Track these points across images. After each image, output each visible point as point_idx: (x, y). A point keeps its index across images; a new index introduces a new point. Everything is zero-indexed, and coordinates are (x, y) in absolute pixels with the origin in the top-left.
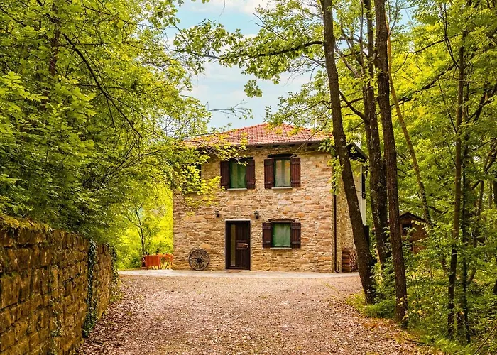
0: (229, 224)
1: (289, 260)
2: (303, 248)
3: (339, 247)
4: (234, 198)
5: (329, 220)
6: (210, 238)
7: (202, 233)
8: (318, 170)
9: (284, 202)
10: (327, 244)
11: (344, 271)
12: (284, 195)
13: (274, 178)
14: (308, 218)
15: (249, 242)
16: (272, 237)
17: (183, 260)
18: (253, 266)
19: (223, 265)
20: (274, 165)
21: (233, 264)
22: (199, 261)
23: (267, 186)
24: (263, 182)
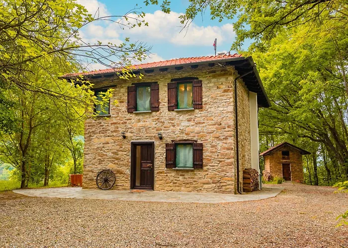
0: (134, 145)
1: (191, 180)
2: (205, 168)
3: (240, 168)
4: (139, 121)
5: (231, 141)
6: (117, 159)
7: (110, 154)
8: (219, 92)
9: (187, 124)
10: (230, 164)
11: (245, 190)
12: (187, 117)
13: (177, 101)
14: (210, 138)
15: (153, 162)
16: (175, 157)
17: (92, 180)
18: (156, 185)
19: (128, 184)
20: (177, 89)
21: (138, 184)
22: (106, 181)
23: (170, 109)
24: (166, 105)
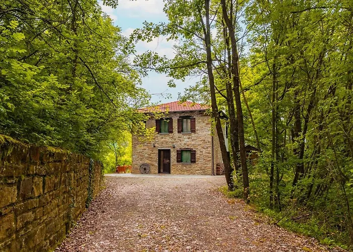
0: (160, 151)
1: (189, 169)
2: (197, 163)
3: (215, 162)
4: (162, 138)
5: (210, 149)
6: (151, 158)
7: (146, 155)
8: (204, 124)
9: (188, 140)
10: (210, 160)
11: (217, 174)
12: (187, 137)
13: (182, 128)
14: (199, 148)
15: (170, 160)
16: (182, 157)
17: (137, 169)
18: (172, 172)
19: (157, 171)
20: (182, 121)
21: (162, 171)
22: (145, 169)
23: (179, 132)
24: (177, 130)
